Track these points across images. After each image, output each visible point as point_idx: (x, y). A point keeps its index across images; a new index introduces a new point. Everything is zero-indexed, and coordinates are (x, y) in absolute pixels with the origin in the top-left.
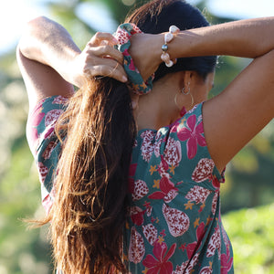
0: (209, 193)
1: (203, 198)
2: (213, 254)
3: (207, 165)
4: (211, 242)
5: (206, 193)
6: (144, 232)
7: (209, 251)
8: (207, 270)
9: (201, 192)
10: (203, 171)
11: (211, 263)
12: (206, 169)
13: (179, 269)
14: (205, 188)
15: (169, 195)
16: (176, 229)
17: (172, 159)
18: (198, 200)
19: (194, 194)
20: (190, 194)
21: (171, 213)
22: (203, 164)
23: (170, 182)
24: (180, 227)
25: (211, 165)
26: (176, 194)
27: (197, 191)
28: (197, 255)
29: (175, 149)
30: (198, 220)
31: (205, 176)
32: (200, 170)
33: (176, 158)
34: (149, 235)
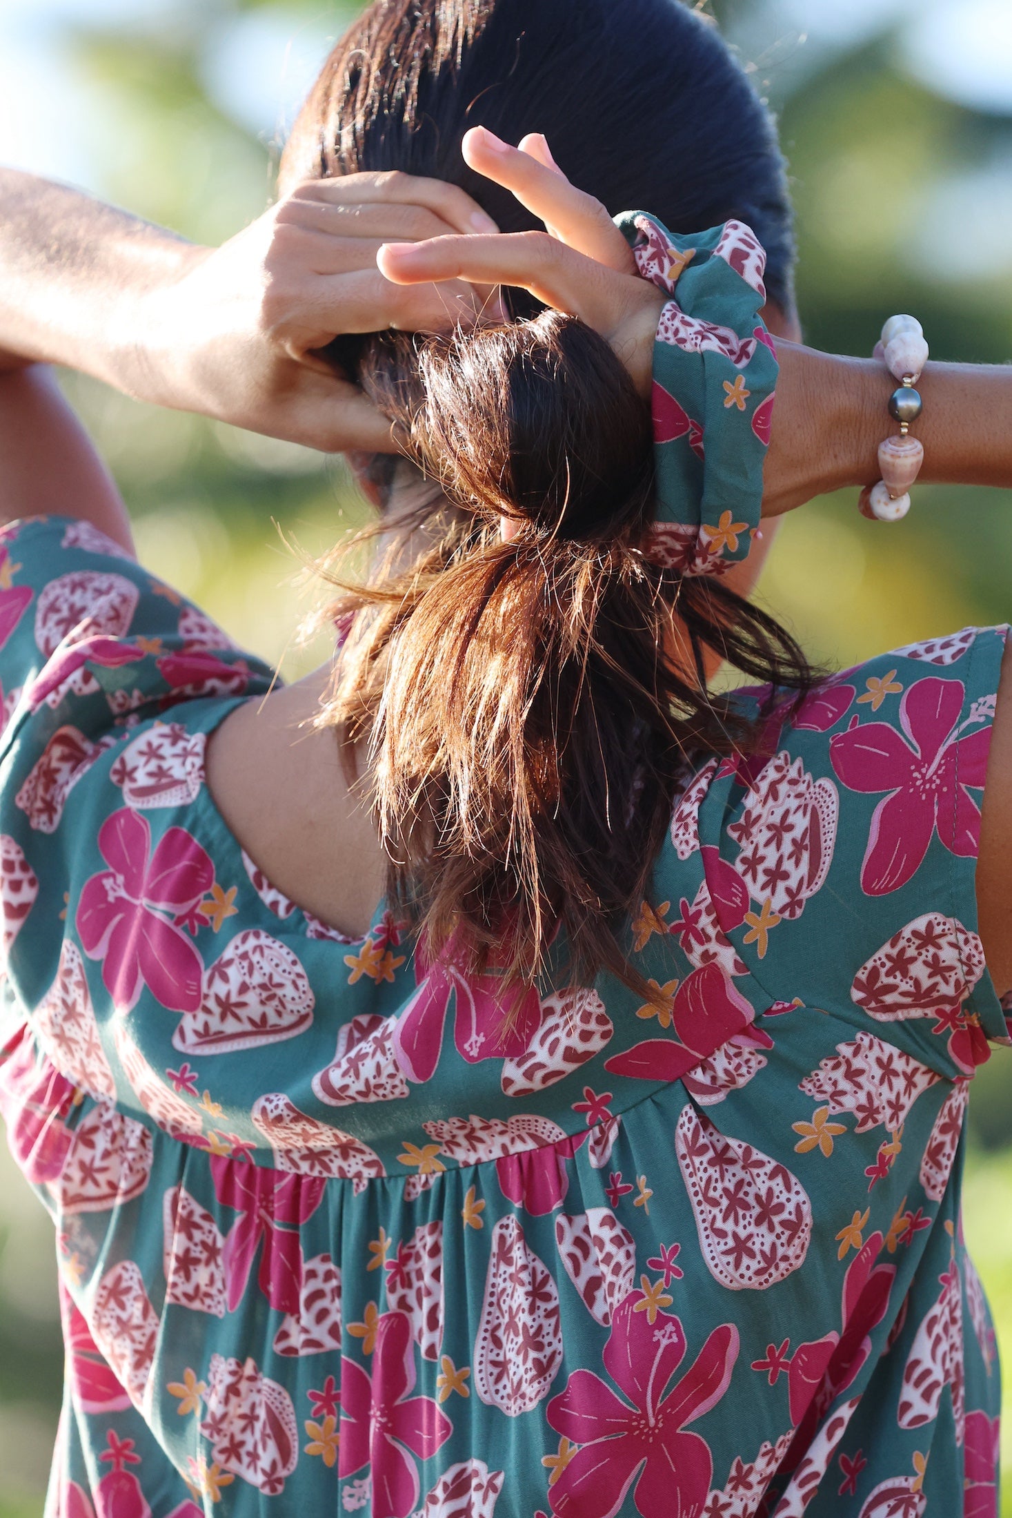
0: (922, 1081)
1: (896, 1107)
2: (931, 1411)
3: (948, 955)
4: (922, 1348)
5: (911, 1084)
6: (564, 1249)
7: (910, 1393)
8: (901, 1498)
9: (888, 1072)
10: (919, 970)
11: (920, 1462)
12: (936, 968)
13: (742, 1481)
14: (906, 1053)
15: (720, 1062)
16: (741, 1248)
17: (777, 875)
18: (870, 1110)
19: (853, 1075)
20: (828, 1075)
21: (722, 1159)
22: (928, 938)
23: (734, 996)
24: (763, 1239)
25: (968, 962)
26: (757, 1062)
27: (867, 1062)
28: (845, 1412)
29: (801, 823)
30: (860, 1220)
31: (920, 996)
32: (901, 964)
33: (798, 872)
34: (588, 1270)
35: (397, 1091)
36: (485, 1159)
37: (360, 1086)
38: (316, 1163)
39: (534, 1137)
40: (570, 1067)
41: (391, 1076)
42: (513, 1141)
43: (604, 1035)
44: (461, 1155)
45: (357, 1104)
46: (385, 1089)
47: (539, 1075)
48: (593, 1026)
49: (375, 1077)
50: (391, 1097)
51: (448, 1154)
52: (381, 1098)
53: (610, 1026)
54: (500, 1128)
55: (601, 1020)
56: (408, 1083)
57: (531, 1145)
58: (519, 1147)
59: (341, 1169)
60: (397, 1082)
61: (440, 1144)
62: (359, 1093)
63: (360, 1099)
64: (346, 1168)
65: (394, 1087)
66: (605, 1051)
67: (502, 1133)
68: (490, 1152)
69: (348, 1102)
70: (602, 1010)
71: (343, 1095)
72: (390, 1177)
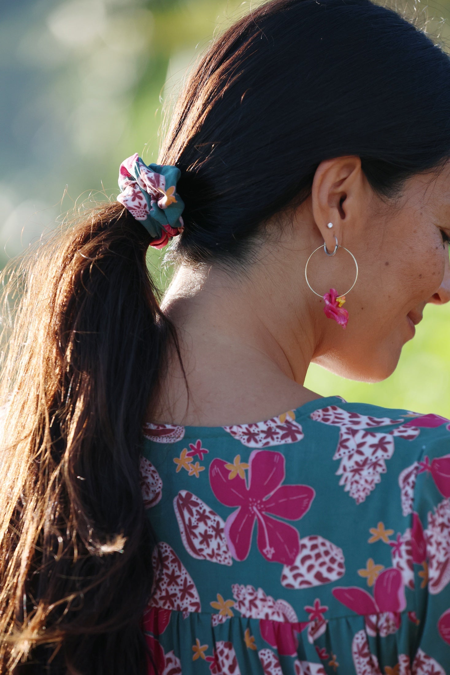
35: (227, 561)
36: (254, 617)
37: (209, 551)
38: (168, 602)
39: (284, 616)
40: (316, 583)
41: (225, 552)
42: (273, 613)
43: (339, 574)
44: (243, 610)
45: (205, 560)
46: (221, 557)
47: (300, 579)
48: (335, 566)
49: (217, 549)
50: (223, 563)
51: (238, 609)
52: (218, 562)
53: (343, 570)
54: (271, 604)
55: (340, 565)
56: (233, 559)
57: (281, 619)
58: (276, 618)
59: (178, 606)
60: (227, 556)
61: (235, 601)
62: (209, 555)
63: (208, 558)
64: (181, 605)
65: (226, 558)
66: (337, 582)
67: (270, 607)
68: (258, 614)
69: (201, 558)
70: (342, 561)
71: (200, 553)
72: (202, 613)
